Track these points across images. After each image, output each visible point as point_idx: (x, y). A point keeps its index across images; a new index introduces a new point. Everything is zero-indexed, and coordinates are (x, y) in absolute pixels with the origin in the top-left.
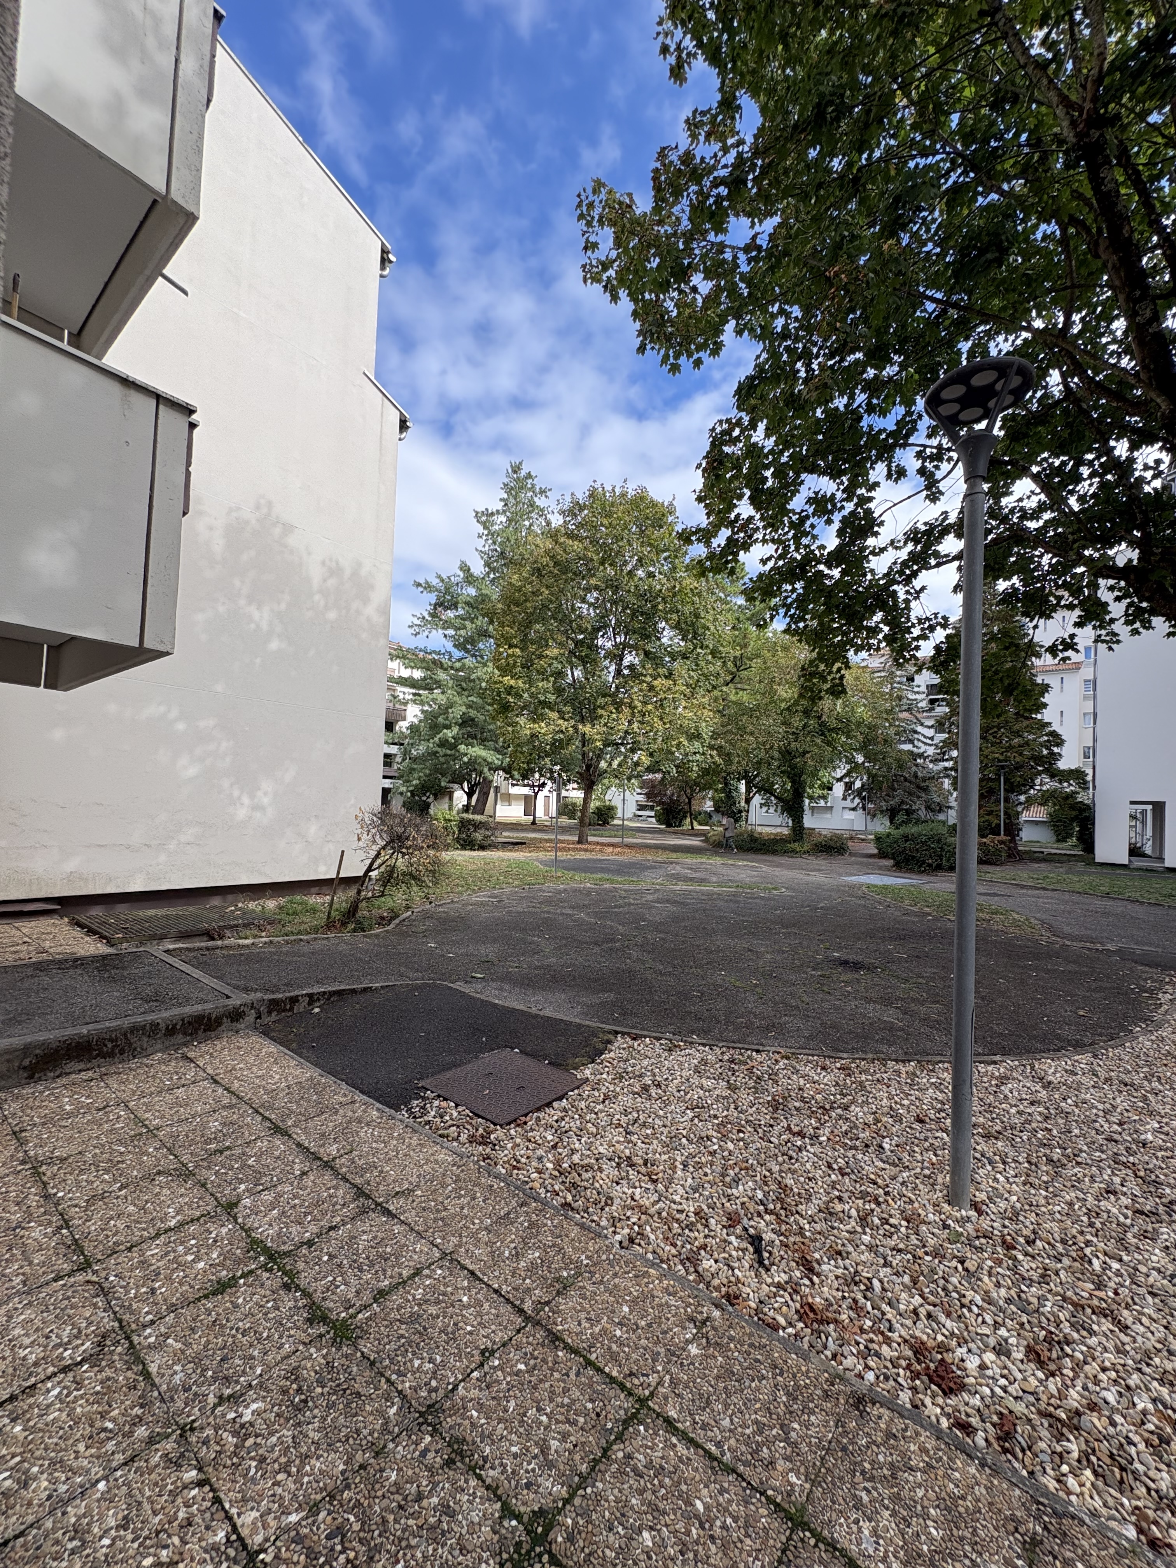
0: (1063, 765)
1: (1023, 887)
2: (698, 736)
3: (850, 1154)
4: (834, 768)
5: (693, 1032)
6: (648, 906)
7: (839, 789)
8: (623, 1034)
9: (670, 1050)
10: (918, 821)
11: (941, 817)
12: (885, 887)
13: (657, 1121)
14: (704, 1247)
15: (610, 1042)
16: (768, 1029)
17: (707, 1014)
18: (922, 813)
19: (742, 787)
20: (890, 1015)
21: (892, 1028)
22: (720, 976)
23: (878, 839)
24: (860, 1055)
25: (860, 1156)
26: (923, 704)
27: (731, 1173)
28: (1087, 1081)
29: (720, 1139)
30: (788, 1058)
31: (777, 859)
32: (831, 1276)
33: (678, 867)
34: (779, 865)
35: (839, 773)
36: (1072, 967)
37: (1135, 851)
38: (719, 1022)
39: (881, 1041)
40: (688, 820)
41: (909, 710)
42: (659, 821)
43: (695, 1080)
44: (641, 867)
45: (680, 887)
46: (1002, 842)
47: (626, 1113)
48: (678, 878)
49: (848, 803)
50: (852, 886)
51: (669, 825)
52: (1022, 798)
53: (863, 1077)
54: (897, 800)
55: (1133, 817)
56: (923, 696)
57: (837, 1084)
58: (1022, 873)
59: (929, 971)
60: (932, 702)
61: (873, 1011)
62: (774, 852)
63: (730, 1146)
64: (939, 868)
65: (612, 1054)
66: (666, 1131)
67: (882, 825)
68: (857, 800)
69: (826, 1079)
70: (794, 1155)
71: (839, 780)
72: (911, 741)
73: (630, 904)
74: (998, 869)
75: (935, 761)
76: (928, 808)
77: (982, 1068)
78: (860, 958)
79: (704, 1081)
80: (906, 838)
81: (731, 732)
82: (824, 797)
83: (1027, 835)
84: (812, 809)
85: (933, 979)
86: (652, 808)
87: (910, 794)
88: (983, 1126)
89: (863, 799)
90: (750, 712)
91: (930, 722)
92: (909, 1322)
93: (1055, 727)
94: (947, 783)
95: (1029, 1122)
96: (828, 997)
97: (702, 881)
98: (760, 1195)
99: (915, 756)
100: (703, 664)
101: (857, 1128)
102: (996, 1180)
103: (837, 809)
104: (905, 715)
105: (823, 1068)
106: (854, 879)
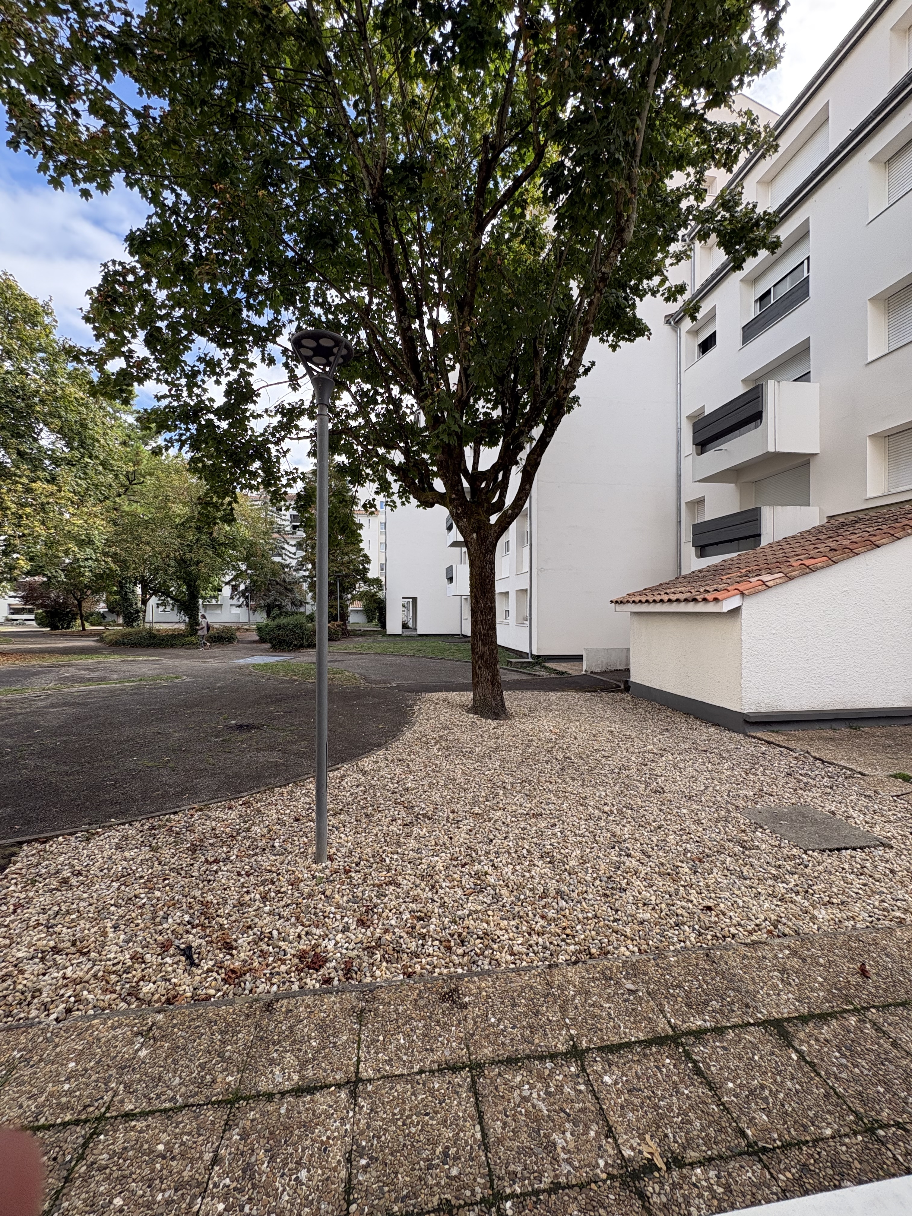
0: (371, 575)
1: (350, 654)
2: (90, 542)
3: (253, 860)
4: (224, 575)
5: (111, 817)
6: (39, 712)
7: (227, 591)
8: (29, 842)
9: (88, 839)
10: (287, 614)
11: (302, 610)
12: (266, 665)
13: (82, 904)
14: (142, 979)
15: (14, 854)
16: (182, 793)
17: (123, 797)
18: (289, 607)
19: (139, 590)
20: (274, 757)
21: (276, 765)
22: (132, 762)
23: (259, 629)
24: (256, 790)
25: (260, 858)
26: (288, 529)
27: (161, 913)
28: (383, 765)
29: (146, 893)
30: (201, 810)
31: (176, 651)
32: (246, 944)
33: (72, 670)
34: (178, 657)
35: (227, 578)
36: (376, 700)
37: (405, 626)
38: (135, 801)
39: (269, 777)
40: (79, 621)
41: (278, 532)
42: (41, 624)
43: (118, 856)
44: (26, 674)
45: (77, 688)
46: (339, 626)
47: (44, 911)
48: (73, 680)
49: (235, 602)
50: (241, 667)
51: (54, 627)
52: (349, 596)
53: (259, 805)
54: (271, 599)
55: (404, 606)
56: (288, 523)
57: (241, 816)
58: (349, 644)
59: (297, 721)
60: (295, 527)
61: (263, 757)
62: (173, 646)
63: (158, 894)
64: (302, 646)
65: (19, 865)
66: (91, 908)
67: (261, 618)
68: (242, 599)
69: (233, 815)
70: (212, 878)
71: (227, 583)
72: (280, 555)
73: (17, 714)
74: (337, 643)
75: (297, 570)
76: (293, 603)
77: (331, 775)
78: (251, 721)
79: (127, 854)
80: (279, 627)
81: (126, 541)
82: (215, 597)
83: (353, 619)
84: (205, 607)
85: (300, 725)
86: (30, 611)
87: (281, 594)
88: (333, 809)
89: (246, 598)
90: (146, 524)
91: (293, 542)
92: (296, 944)
93: (366, 552)
94: (305, 586)
95: (356, 798)
96: (229, 755)
97: (102, 680)
98: (187, 918)
99: (284, 566)
100: (91, 473)
101: (256, 840)
102: (340, 838)
103: (226, 607)
104: (275, 535)
105: (230, 808)
106: (242, 661)
